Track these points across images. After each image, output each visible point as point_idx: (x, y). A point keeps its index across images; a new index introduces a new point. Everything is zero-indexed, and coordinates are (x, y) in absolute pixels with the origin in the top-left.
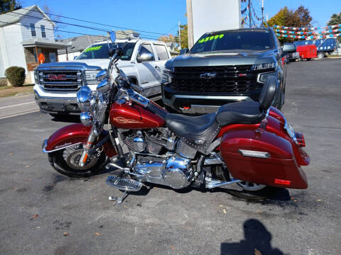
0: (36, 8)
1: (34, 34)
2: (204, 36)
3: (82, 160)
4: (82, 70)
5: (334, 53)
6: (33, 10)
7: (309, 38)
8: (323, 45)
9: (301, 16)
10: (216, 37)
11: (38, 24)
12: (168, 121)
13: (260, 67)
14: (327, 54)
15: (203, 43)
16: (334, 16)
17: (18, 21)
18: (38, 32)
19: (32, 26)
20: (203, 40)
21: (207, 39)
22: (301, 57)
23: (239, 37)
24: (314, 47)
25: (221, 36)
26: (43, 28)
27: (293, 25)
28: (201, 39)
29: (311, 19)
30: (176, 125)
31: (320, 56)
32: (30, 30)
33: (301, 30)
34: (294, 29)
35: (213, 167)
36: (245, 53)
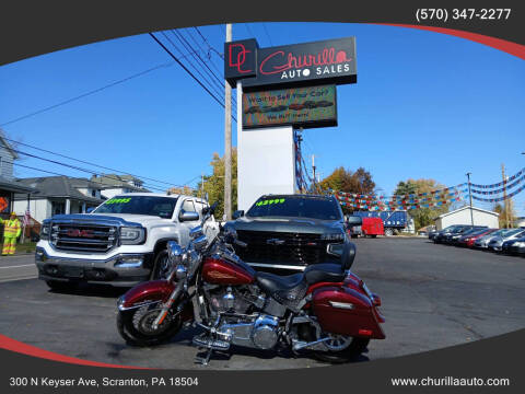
2: (262, 199)
3: (157, 322)
4: (117, 225)
5: (405, 231)
7: (373, 209)
8: (390, 219)
9: (361, 180)
10: (271, 202)
12: (259, 279)
13: (329, 237)
14: (396, 231)
15: (262, 206)
16: (402, 184)
20: (261, 203)
21: (266, 202)
22: (364, 232)
23: (301, 204)
24: (381, 220)
25: (282, 201)
27: (351, 191)
28: (258, 201)
29: (374, 185)
30: (266, 282)
31: (389, 233)
33: (363, 198)
34: (355, 196)
35: (300, 326)
36: (313, 222)
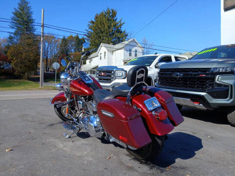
0: (134, 40)
1: (130, 55)
4: (114, 70)
6: (132, 41)
11: (133, 49)
17: (123, 48)
18: (133, 54)
19: (130, 50)
26: (136, 51)
32: (128, 53)
